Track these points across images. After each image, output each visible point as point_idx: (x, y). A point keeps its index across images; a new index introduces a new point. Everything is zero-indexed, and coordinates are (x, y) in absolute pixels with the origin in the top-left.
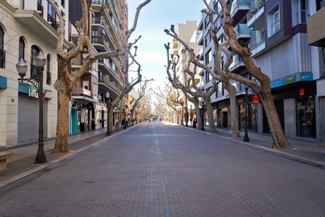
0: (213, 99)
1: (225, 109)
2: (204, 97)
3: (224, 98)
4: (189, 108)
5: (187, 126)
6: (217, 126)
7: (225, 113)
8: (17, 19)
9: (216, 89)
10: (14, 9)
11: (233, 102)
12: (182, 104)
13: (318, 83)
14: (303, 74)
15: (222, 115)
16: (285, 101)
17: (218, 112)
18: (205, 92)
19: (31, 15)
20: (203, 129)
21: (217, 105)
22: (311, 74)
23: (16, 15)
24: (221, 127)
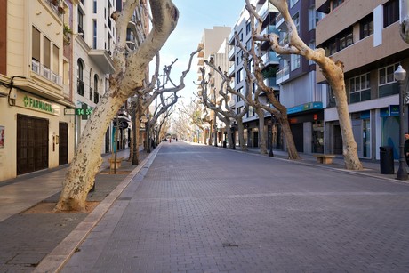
0: (245, 119)
1: (256, 129)
2: (236, 118)
3: (255, 118)
4: (219, 127)
5: (216, 145)
6: (248, 146)
7: (256, 133)
8: (90, 57)
9: (247, 111)
10: (89, 49)
11: (261, 123)
12: (210, 122)
13: (325, 111)
14: (315, 103)
15: (252, 135)
16: (304, 124)
17: (248, 132)
18: (236, 111)
19: (102, 54)
20: (234, 148)
21: (248, 125)
22: (321, 103)
23: (90, 53)
24: (251, 147)
